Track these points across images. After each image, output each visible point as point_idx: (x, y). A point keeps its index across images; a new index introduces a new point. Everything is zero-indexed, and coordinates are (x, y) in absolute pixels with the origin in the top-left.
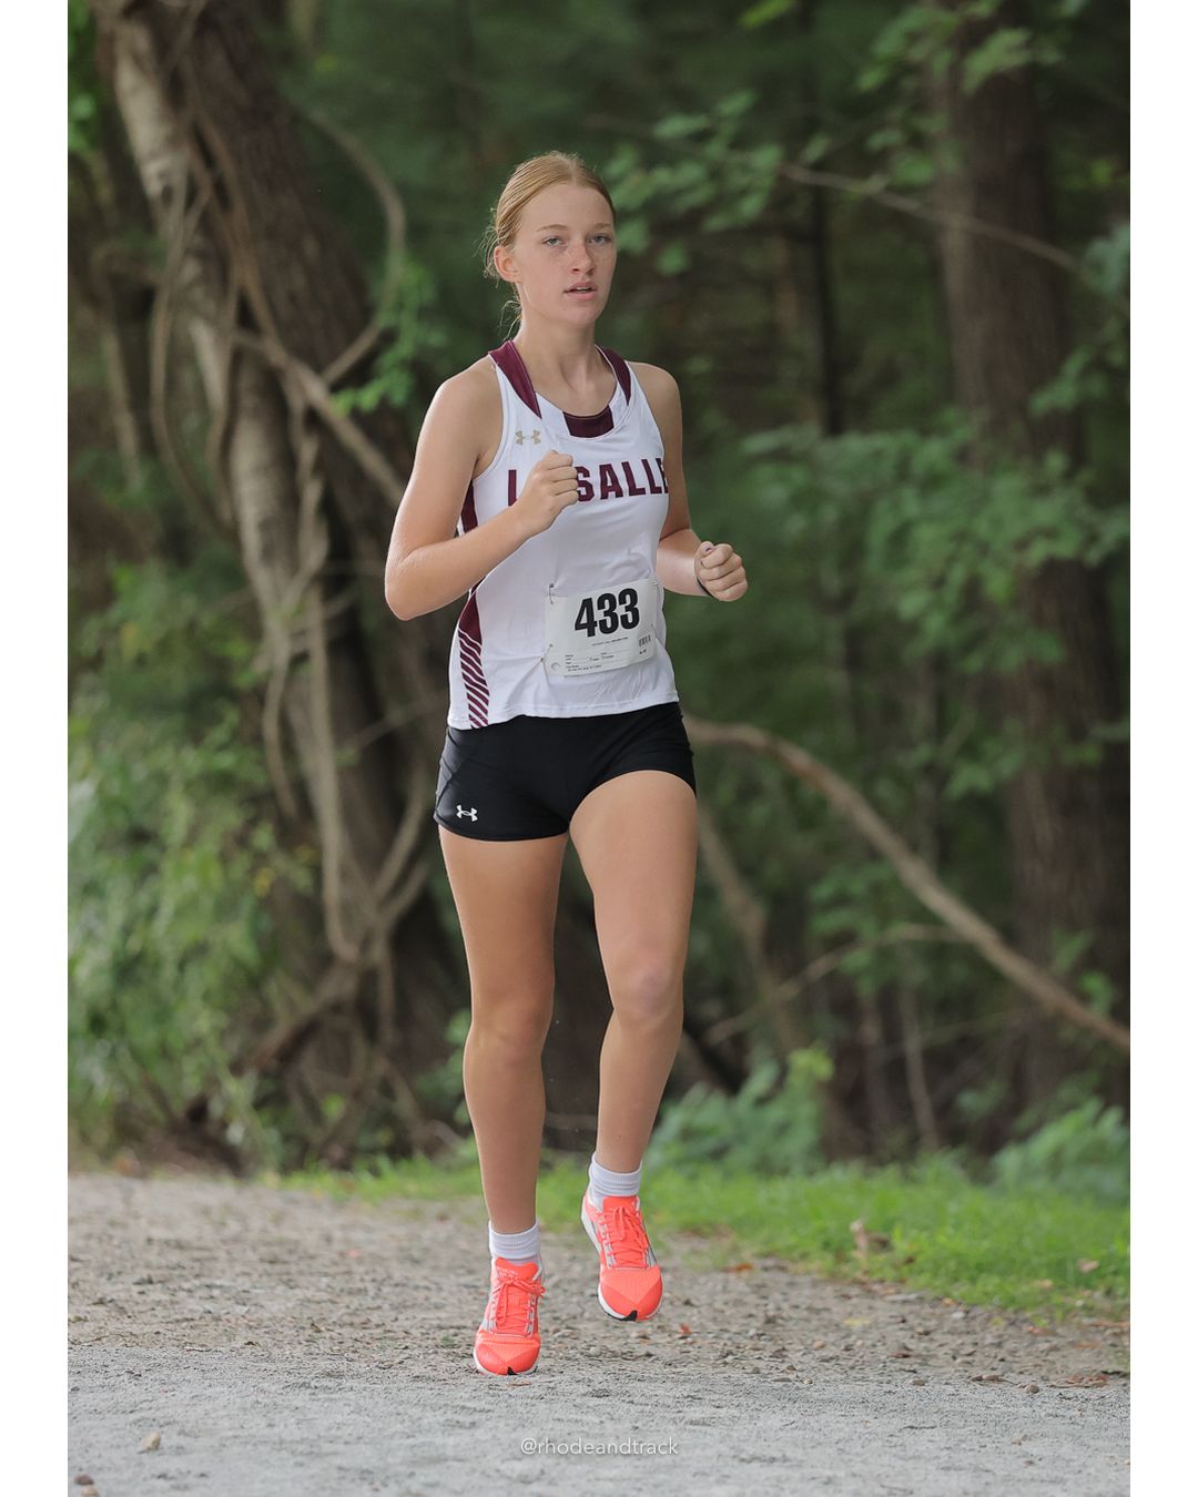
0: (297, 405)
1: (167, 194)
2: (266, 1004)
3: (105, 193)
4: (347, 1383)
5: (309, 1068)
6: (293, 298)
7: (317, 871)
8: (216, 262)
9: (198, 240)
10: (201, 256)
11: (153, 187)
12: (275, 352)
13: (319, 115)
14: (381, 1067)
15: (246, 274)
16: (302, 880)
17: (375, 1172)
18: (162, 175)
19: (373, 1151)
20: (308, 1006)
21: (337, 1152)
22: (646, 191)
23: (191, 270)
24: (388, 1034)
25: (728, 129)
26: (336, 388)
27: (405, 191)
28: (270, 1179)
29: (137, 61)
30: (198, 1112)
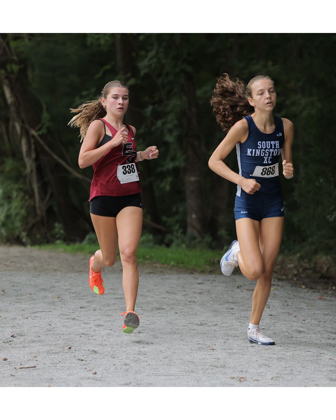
0: (31, 134)
1: (11, 104)
2: (28, 221)
4: (41, 276)
5: (34, 230)
6: (30, 119)
7: (35, 202)
9: (16, 111)
13: (33, 92)
14: (45, 230)
15: (23, 115)
16: (33, 203)
17: (44, 245)
18: (11, 102)
19: (44, 242)
20: (34, 221)
21: (39, 242)
23: (15, 115)
24: (46, 225)
26: (36, 131)
27: (46, 103)
28: (29, 247)
29: (7, 85)
30: (18, 237)
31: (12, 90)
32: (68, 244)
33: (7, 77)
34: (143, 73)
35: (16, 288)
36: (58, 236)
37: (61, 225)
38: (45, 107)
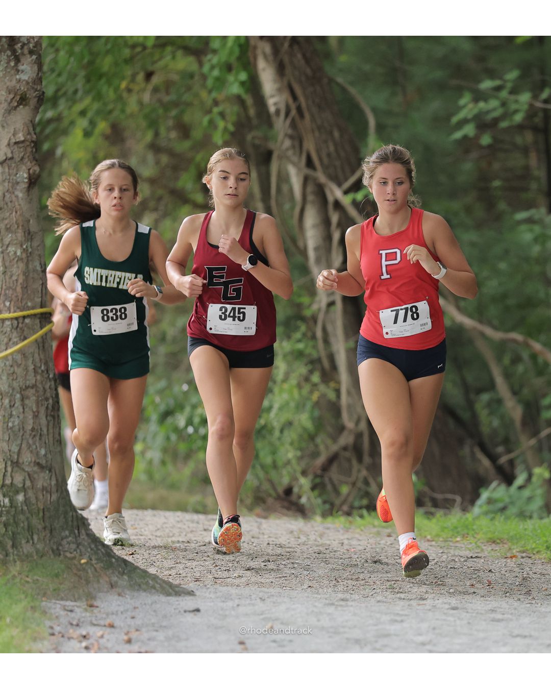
0: (331, 199)
1: (278, 112)
2: (316, 446)
3: (252, 112)
4: (350, 603)
5: (334, 473)
6: (329, 155)
7: (338, 392)
8: (298, 139)
9: (290, 132)
10: (291, 137)
11: (272, 109)
12: (322, 178)
13: (340, 80)
14: (364, 473)
15: (310, 145)
16: (332, 395)
17: (361, 517)
18: (275, 104)
19: (361, 508)
20: (335, 448)
21: (345, 508)
22: (475, 111)
23: (287, 143)
24: (367, 459)
25: (509, 85)
26: (346, 192)
27: (374, 110)
28: (318, 519)
29: (265, 57)
30: (289, 491)
31: (281, 69)
32: (429, 514)
35: (279, 637)
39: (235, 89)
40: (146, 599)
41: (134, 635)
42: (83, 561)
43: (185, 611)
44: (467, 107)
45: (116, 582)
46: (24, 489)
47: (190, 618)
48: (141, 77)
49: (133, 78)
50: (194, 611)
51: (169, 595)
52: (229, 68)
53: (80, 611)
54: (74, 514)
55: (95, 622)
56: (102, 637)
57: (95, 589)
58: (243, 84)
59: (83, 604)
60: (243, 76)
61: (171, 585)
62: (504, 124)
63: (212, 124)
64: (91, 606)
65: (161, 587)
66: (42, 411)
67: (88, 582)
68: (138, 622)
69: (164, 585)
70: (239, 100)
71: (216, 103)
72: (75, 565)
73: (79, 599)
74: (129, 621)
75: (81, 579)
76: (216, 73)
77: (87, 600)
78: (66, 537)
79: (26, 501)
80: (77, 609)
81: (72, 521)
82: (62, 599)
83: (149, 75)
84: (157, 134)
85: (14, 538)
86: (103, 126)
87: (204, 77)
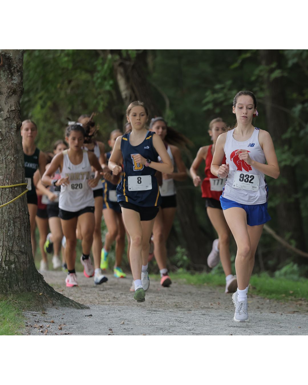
1: (126, 98)
3: (115, 98)
4: (158, 312)
13: (154, 84)
18: (126, 95)
22: (213, 98)
25: (228, 87)
27: (169, 98)
29: (121, 74)
31: (127, 80)
32: (192, 274)
33: (121, 64)
34: (290, 63)
35: (126, 327)
36: (179, 264)
37: (184, 250)
38: (168, 102)
39: (108, 88)
40: (68, 310)
41: (63, 326)
42: (40, 294)
43: (86, 316)
44: (209, 96)
45: (55, 303)
46: (14, 262)
47: (87, 319)
48: (66, 82)
49: (63, 83)
50: (90, 316)
51: (78, 309)
52: (104, 78)
53: (39, 316)
54: (37, 273)
55: (46, 321)
56: (49, 327)
57: (46, 306)
58: (111, 86)
59: (40, 312)
60: (111, 82)
61: (79, 304)
62: (225, 104)
63: (98, 103)
64: (44, 314)
65: (75, 305)
66: (23, 228)
67: (43, 303)
68: (65, 320)
69: (76, 304)
70: (109, 92)
71: (99, 94)
72: (37, 295)
73: (39, 310)
74: (61, 320)
75: (40, 302)
76: (99, 81)
77: (42, 311)
78: (33, 283)
79: (16, 268)
80: (38, 315)
81: (36, 276)
82: (31, 310)
83: (70, 82)
84: (73, 107)
85: (10, 284)
86: (49, 104)
87: (94, 83)
